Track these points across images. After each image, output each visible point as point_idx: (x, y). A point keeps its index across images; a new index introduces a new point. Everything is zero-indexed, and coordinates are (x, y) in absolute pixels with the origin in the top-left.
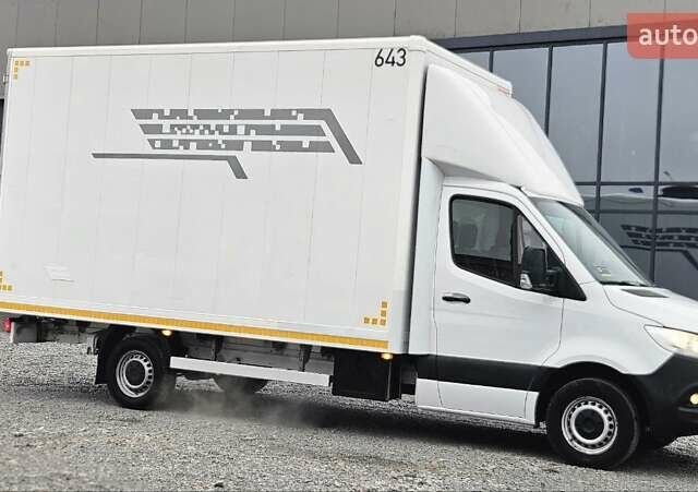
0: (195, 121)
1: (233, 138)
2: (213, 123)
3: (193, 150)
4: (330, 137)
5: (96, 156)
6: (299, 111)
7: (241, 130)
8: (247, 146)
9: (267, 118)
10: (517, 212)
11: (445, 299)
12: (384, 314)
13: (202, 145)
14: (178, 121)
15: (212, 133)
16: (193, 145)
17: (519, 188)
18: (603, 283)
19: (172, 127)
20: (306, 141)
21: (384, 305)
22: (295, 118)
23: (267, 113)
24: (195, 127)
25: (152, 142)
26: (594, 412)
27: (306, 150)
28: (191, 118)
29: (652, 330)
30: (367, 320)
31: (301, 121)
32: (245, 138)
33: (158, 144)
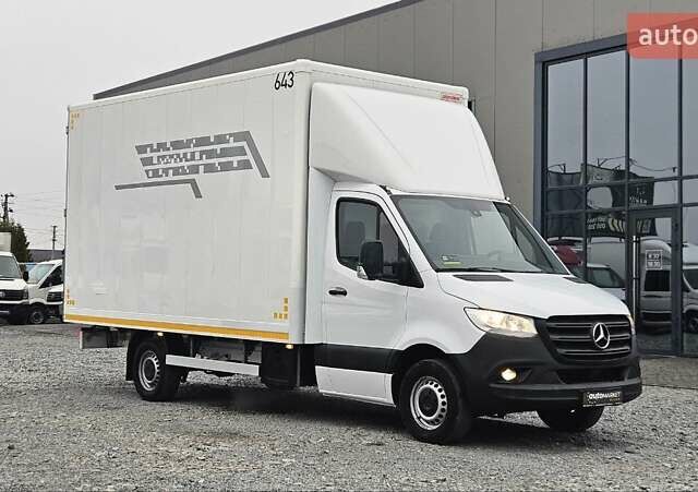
0: (172, 152)
1: (193, 163)
2: (181, 152)
3: (171, 177)
4: (249, 157)
5: (118, 188)
6: (231, 135)
7: (197, 156)
8: (201, 168)
9: (212, 144)
10: (380, 210)
11: (331, 292)
12: (286, 309)
13: (176, 171)
14: (162, 153)
15: (181, 161)
16: (171, 172)
17: (384, 188)
18: (438, 271)
19: (159, 157)
20: (235, 160)
21: (286, 301)
22: (228, 142)
23: (212, 140)
24: (171, 156)
25: (147, 171)
26: (431, 390)
27: (236, 169)
28: (168, 149)
29: (469, 311)
30: (276, 314)
31: (232, 144)
32: (201, 162)
33: (151, 174)
